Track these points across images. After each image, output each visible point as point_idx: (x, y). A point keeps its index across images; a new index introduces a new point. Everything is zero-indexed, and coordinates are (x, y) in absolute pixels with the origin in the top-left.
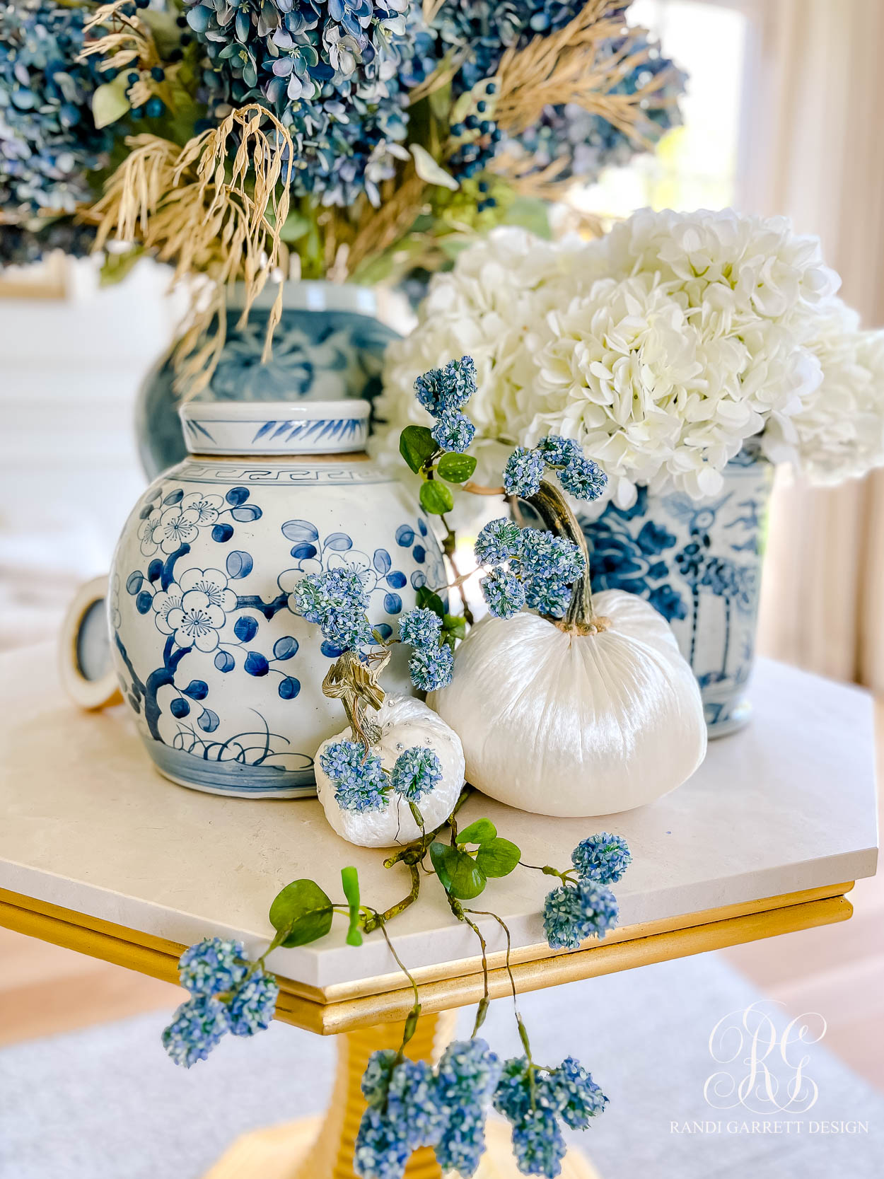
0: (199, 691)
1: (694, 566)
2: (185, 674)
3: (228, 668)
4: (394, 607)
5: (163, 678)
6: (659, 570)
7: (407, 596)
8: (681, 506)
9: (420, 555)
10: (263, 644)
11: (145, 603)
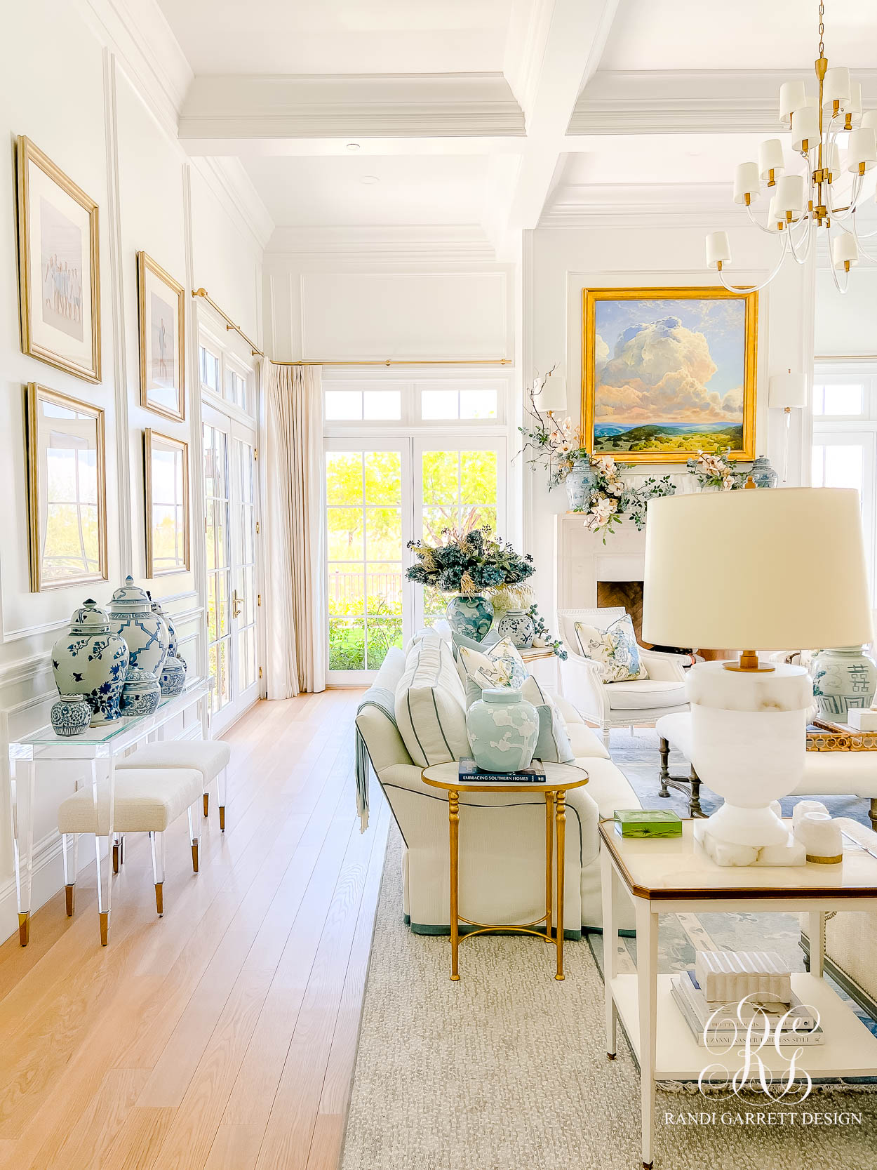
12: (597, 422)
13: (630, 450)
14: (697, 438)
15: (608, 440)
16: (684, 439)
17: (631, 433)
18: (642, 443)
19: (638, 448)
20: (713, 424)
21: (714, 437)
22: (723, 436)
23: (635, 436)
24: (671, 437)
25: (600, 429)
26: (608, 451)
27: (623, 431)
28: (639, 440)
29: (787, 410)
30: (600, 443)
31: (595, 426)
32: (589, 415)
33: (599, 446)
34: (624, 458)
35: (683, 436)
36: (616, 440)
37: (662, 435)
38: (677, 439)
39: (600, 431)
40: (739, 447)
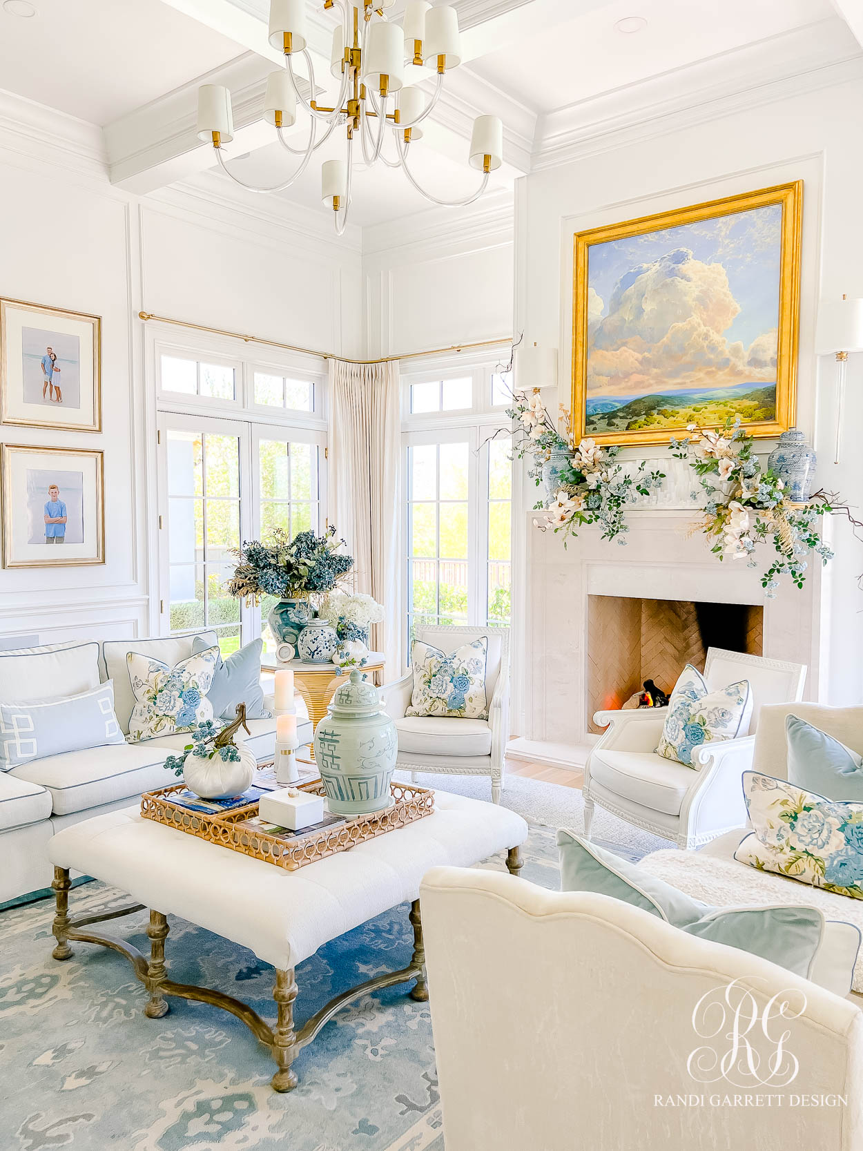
0: (320, 651)
2: (319, 650)
8: (361, 628)
11: (314, 643)
12: (589, 397)
13: (627, 429)
14: (712, 407)
15: (602, 418)
16: (694, 410)
17: (628, 407)
18: (642, 419)
19: (637, 425)
20: (734, 387)
21: (736, 404)
22: (747, 403)
23: (634, 411)
24: (677, 409)
25: (592, 405)
26: (601, 432)
27: (619, 406)
28: (638, 415)
29: (840, 356)
30: (592, 423)
31: (586, 402)
32: (579, 388)
33: (592, 427)
34: (618, 440)
35: (694, 406)
36: (610, 417)
37: (667, 407)
38: (684, 411)
39: (593, 407)
40: (771, 417)
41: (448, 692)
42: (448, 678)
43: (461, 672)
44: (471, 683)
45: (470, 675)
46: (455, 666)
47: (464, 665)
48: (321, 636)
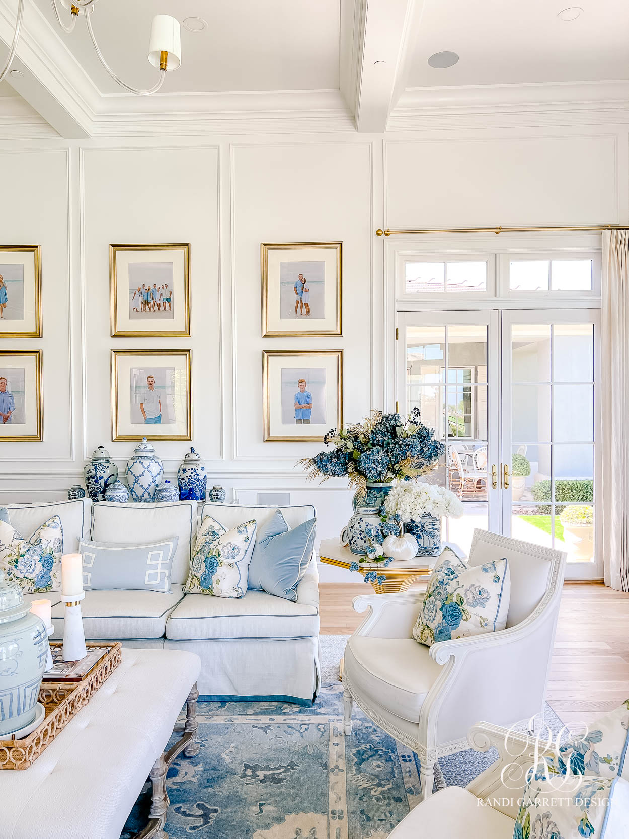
0: (355, 541)
1: (422, 531)
2: (354, 539)
3: (359, 538)
4: (377, 533)
5: (352, 539)
6: (417, 531)
7: (379, 532)
8: (420, 522)
9: (382, 527)
10: (362, 536)
41: (436, 622)
42: (439, 604)
43: (454, 600)
44: (464, 617)
45: (466, 606)
46: (450, 590)
47: (461, 592)
48: (357, 525)
